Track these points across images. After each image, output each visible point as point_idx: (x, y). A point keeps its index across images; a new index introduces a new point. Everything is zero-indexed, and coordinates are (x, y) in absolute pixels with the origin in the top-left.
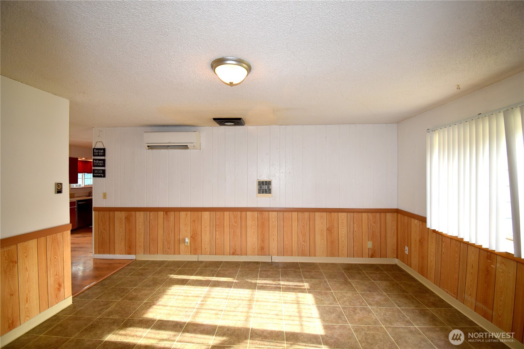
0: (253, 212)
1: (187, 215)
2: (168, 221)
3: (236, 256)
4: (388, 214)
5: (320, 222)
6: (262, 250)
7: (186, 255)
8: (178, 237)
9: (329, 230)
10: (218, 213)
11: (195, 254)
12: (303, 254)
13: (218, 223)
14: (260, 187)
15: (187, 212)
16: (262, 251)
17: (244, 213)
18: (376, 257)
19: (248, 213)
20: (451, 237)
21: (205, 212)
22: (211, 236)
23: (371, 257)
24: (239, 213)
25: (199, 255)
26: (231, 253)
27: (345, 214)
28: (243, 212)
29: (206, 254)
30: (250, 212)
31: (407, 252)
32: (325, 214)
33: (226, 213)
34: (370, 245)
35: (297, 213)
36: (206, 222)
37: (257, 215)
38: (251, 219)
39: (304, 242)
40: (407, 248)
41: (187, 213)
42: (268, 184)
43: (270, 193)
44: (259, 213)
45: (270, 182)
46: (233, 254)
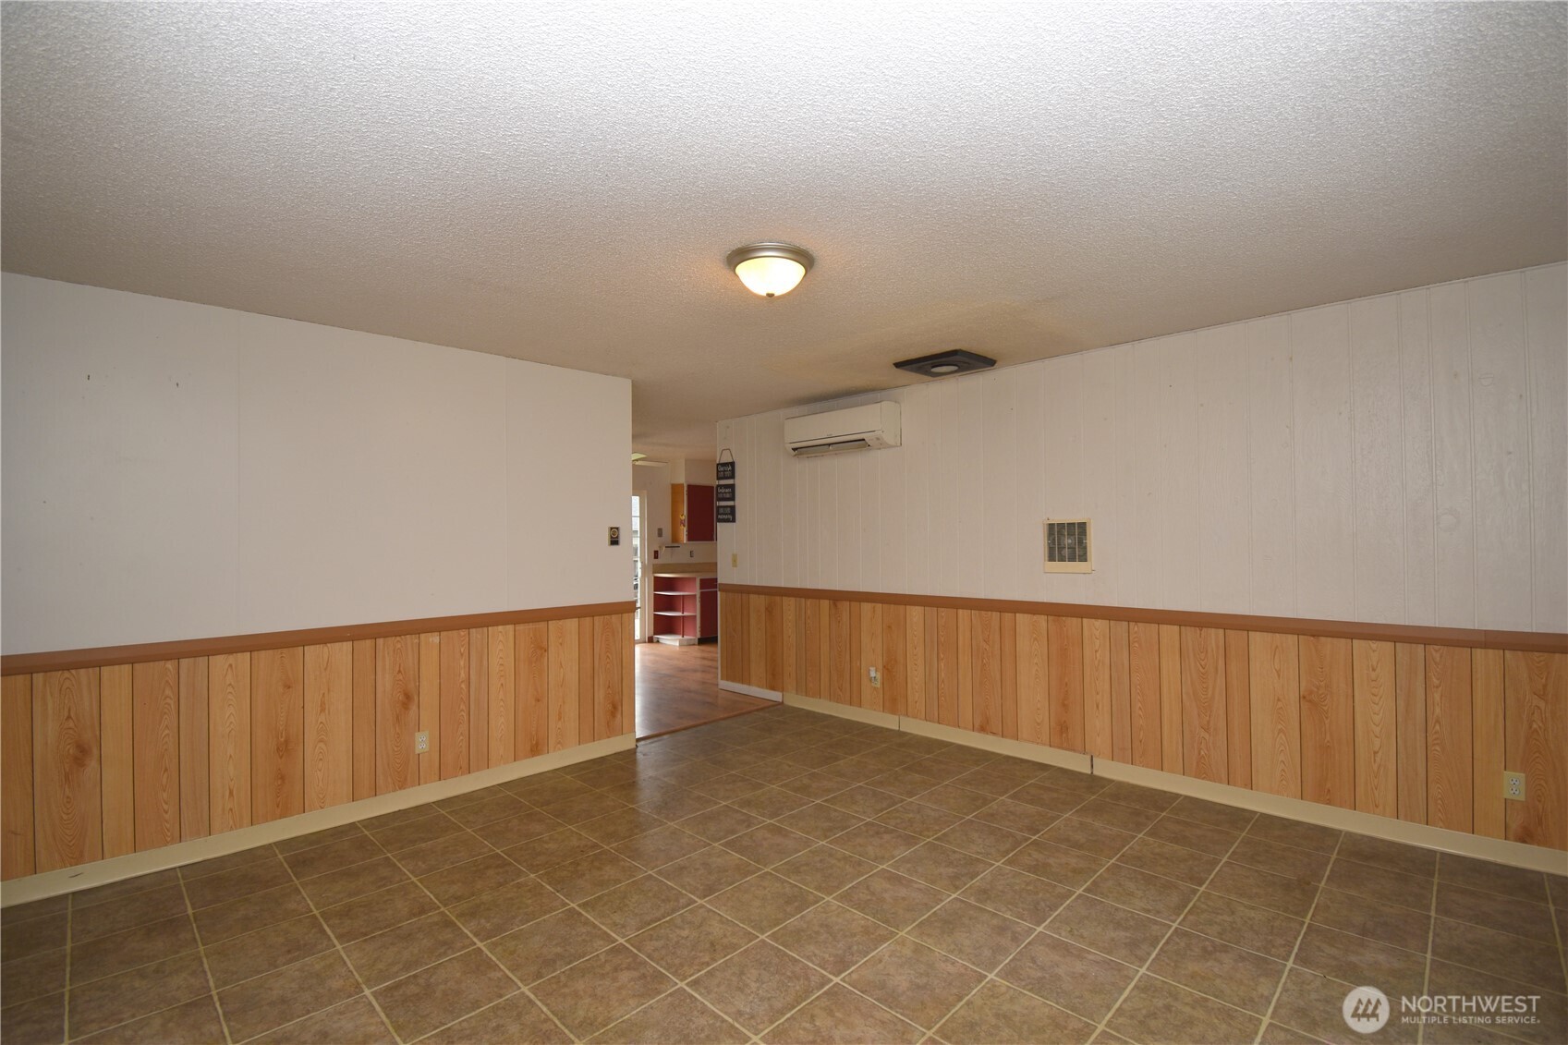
0: (1032, 613)
1: (874, 611)
2: (839, 623)
3: (991, 737)
5: (1272, 668)
6: (1062, 732)
7: (876, 710)
8: (858, 664)
9: (1311, 702)
11: (893, 712)
12: (1203, 772)
13: (942, 640)
14: (1053, 542)
15: (875, 604)
16: (1064, 733)
17: (1008, 617)
18: (1544, 843)
19: (1019, 618)
21: (914, 607)
22: (927, 670)
23: (1522, 839)
24: (996, 615)
25: (901, 717)
26: (977, 725)
27: (1385, 647)
28: (1007, 615)
29: (916, 718)
30: (1026, 615)
32: (1292, 639)
33: (964, 614)
34: (1512, 785)
35: (1176, 628)
36: (916, 633)
37: (1044, 624)
38: (1029, 635)
39: (1206, 729)
41: (875, 607)
42: (1079, 530)
43: (1083, 558)
44: (1050, 618)
45: (1082, 526)
46: (983, 729)
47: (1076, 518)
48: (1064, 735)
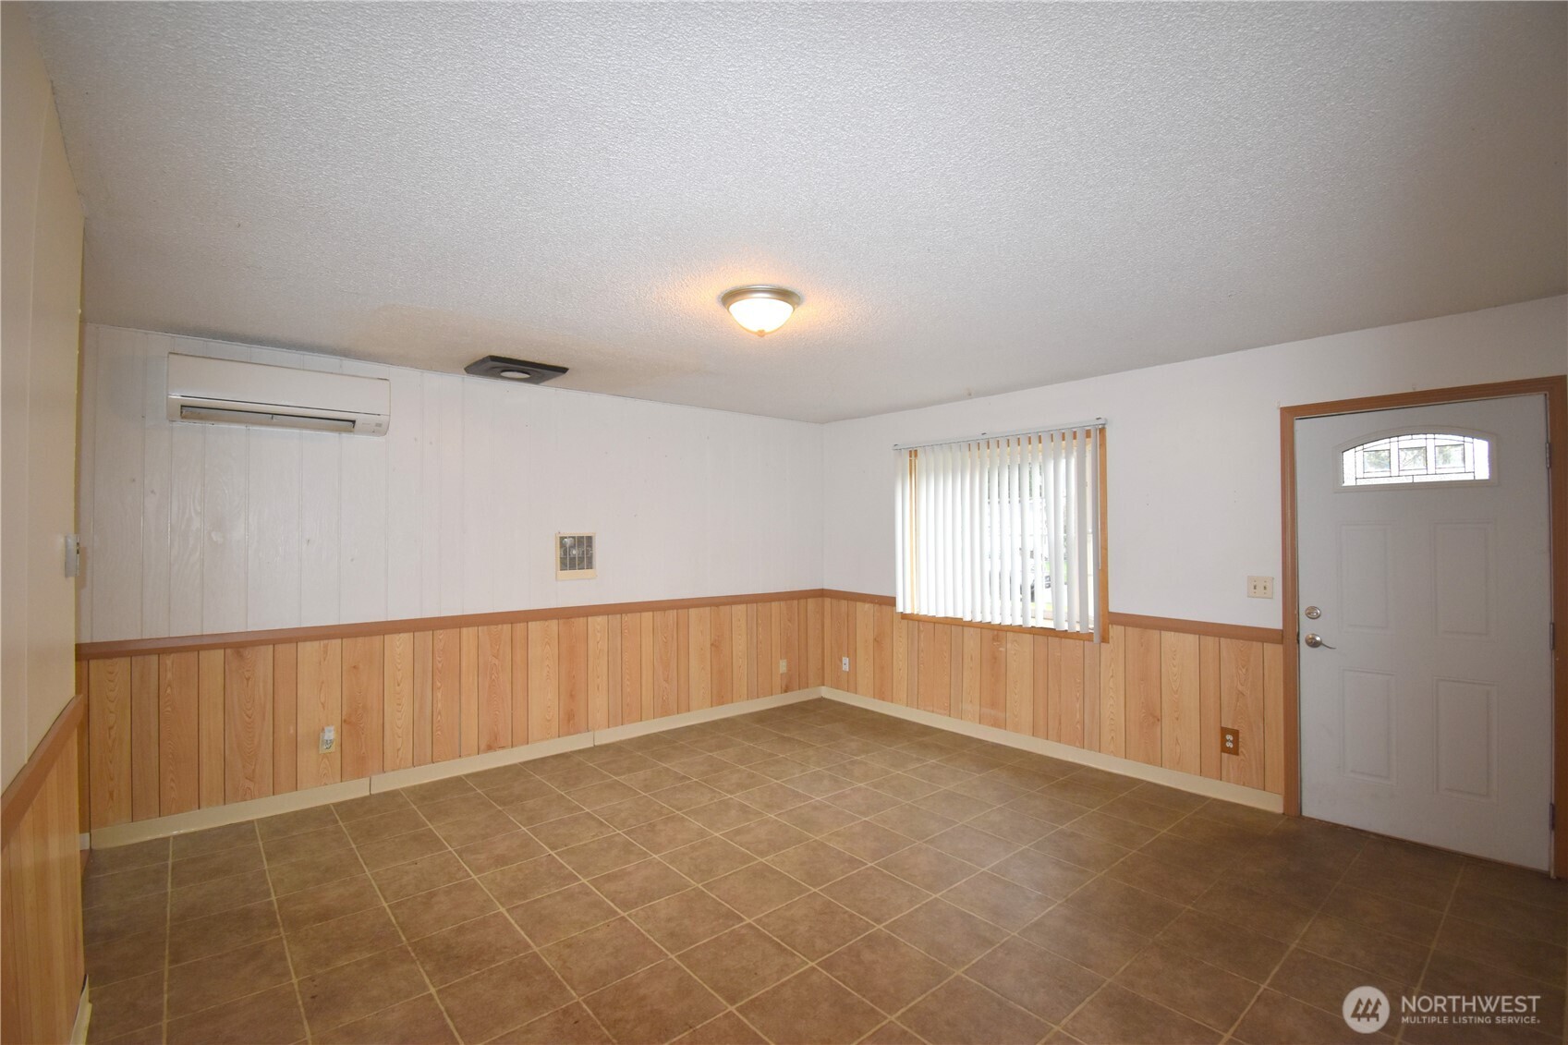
0: (546, 620)
1: (326, 652)
2: (248, 679)
3: (500, 753)
4: (810, 600)
5: (699, 628)
6: (569, 721)
7: (326, 784)
8: (292, 731)
9: (715, 645)
10: (441, 634)
11: (359, 774)
12: (665, 712)
13: (440, 665)
14: (565, 554)
15: (326, 642)
16: (571, 721)
17: (520, 627)
18: (793, 690)
19: (532, 625)
20: (934, 620)
21: (396, 636)
22: (417, 705)
23: (786, 691)
24: (507, 627)
25: (374, 778)
26: (483, 747)
27: (743, 607)
28: (519, 625)
29: (399, 768)
30: (538, 622)
31: (846, 668)
32: (707, 609)
33: (468, 633)
34: (783, 666)
35: (651, 613)
36: (399, 667)
37: (555, 628)
38: (542, 644)
39: (666, 681)
40: (846, 660)
41: (326, 646)
42: (585, 543)
43: (590, 566)
44: (561, 621)
45: (590, 539)
46: (490, 748)
47: (584, 532)
48: (571, 722)
